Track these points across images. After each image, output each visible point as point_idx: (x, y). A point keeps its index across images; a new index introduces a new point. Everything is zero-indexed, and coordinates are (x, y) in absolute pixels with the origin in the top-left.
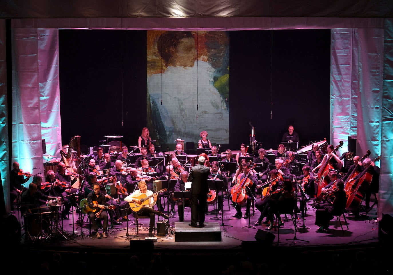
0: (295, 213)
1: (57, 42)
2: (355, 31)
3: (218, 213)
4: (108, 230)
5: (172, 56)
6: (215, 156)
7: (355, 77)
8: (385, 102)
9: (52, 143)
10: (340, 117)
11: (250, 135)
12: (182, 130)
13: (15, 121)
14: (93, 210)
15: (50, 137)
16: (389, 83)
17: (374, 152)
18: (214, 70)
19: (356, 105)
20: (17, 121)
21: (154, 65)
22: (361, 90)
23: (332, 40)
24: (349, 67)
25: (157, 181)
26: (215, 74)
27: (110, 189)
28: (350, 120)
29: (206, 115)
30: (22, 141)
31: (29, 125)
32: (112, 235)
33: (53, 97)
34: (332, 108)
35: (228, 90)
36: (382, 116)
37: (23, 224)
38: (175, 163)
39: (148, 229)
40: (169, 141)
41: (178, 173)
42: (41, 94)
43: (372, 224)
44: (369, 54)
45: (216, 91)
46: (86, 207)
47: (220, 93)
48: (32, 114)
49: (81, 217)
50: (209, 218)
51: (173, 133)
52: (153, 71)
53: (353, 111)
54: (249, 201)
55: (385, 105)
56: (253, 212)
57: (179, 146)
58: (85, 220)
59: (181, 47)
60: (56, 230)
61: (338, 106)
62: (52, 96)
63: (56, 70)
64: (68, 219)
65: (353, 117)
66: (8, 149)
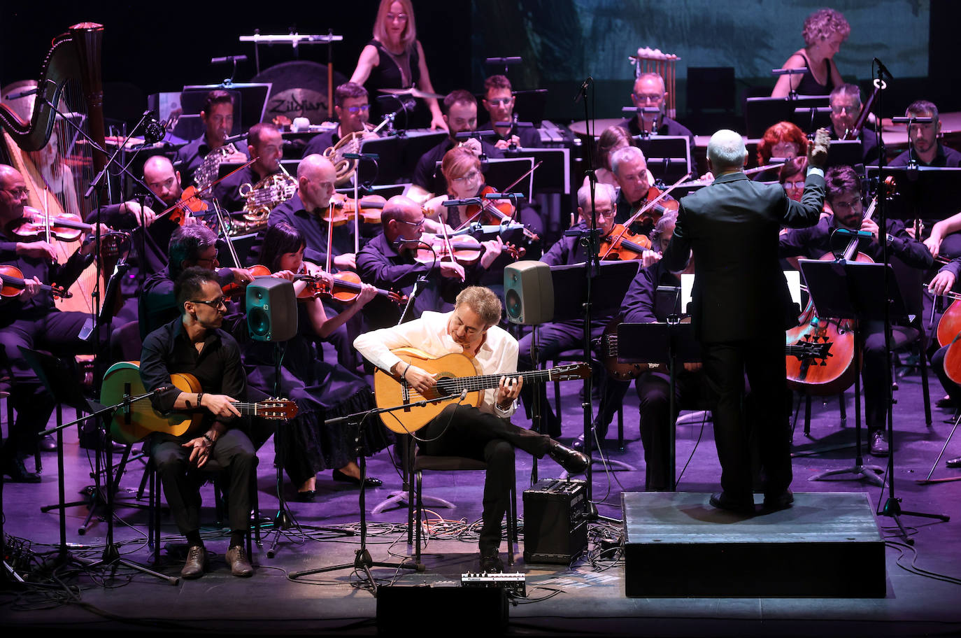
3: (869, 450)
4: (258, 538)
6: (850, 137)
14: (172, 424)
25: (523, 266)
27: (265, 307)
32: (279, 562)
38: (632, 177)
39: (478, 532)
40: (592, 66)
46: (135, 408)
49: (109, 467)
50: (818, 475)
51: (619, 22)
57: (651, 84)
58: (131, 482)
64: (35, 479)
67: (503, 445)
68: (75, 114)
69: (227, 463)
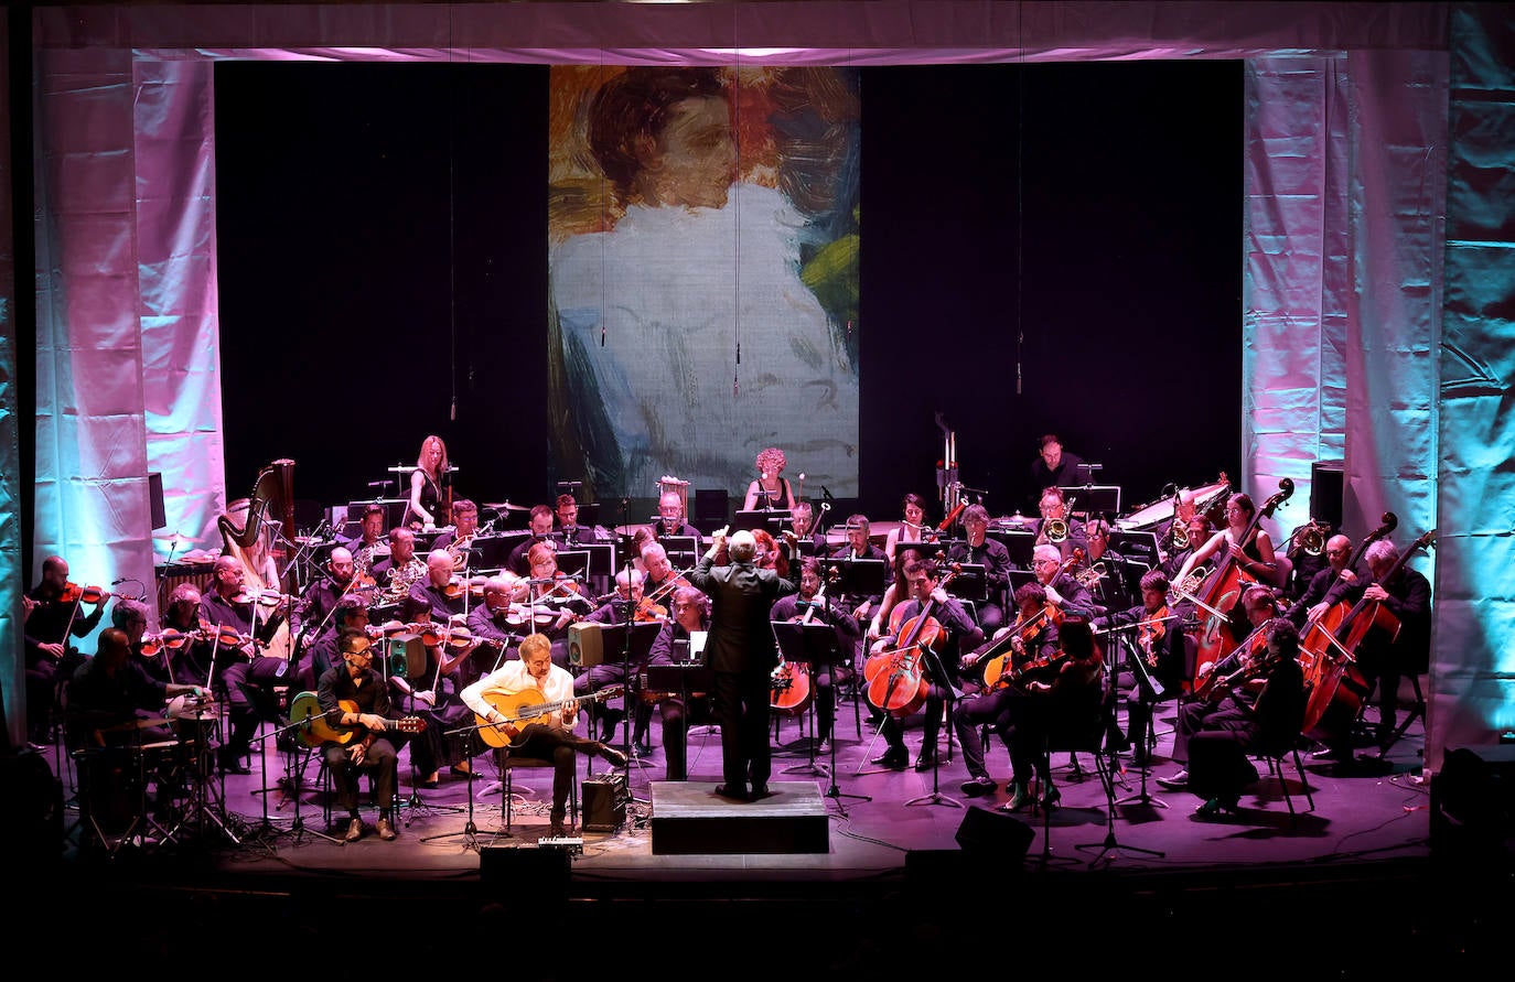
0: (1110, 750)
1: (207, 108)
2: (1338, 67)
3: (817, 752)
5: (642, 166)
7: (1336, 241)
8: (1453, 326)
9: (188, 490)
10: (1280, 392)
11: (939, 463)
12: (683, 446)
13: (46, 404)
14: (339, 735)
15: (181, 469)
16: (1470, 252)
17: (1410, 520)
18: (801, 220)
19: (1341, 349)
20: (55, 403)
21: (576, 202)
22: (1359, 286)
23: (1249, 103)
24: (1315, 202)
26: (806, 236)
27: (404, 654)
28: (1316, 403)
29: (771, 390)
30: (73, 478)
31: (101, 418)
32: (413, 830)
33: (191, 317)
34: (1251, 359)
35: (856, 293)
36: (1442, 380)
37: (72, 789)
38: (655, 564)
39: (549, 809)
40: (630, 488)
41: (666, 602)
42: (149, 304)
43: (1404, 792)
44: (1392, 147)
45: (812, 301)
46: (314, 724)
47: (824, 306)
48: (111, 376)
49: (297, 765)
50: (784, 770)
51: (649, 458)
52: (570, 224)
53: (1328, 371)
54: (935, 703)
55: (1453, 336)
56: (950, 749)
57: (671, 500)
58: (312, 775)
59: (677, 134)
60: (199, 809)
61: (1272, 350)
62: (189, 314)
63: (204, 217)
64: (247, 772)
65: (1331, 392)
66: (17, 505)
67: (567, 750)
68: (276, 522)
69: (376, 762)
